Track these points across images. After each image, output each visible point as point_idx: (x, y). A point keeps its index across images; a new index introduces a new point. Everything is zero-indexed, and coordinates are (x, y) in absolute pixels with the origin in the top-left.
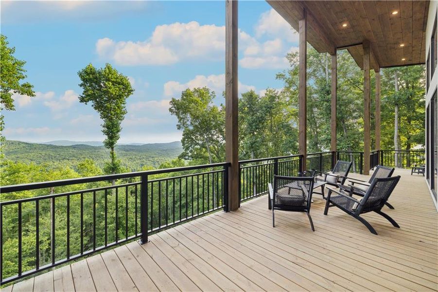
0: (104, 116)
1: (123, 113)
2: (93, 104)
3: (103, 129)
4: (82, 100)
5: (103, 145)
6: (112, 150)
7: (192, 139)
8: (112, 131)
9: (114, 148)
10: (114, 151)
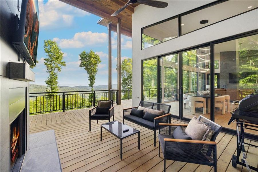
0: (89, 73)
1: (96, 71)
2: (85, 68)
3: (89, 78)
4: (80, 66)
5: (89, 85)
6: (92, 88)
7: (127, 83)
8: (92, 79)
9: (93, 87)
10: (93, 88)
